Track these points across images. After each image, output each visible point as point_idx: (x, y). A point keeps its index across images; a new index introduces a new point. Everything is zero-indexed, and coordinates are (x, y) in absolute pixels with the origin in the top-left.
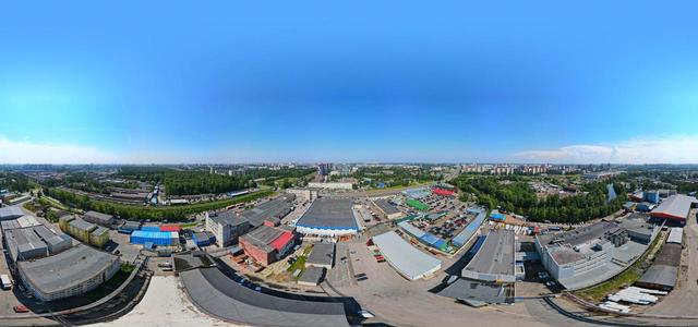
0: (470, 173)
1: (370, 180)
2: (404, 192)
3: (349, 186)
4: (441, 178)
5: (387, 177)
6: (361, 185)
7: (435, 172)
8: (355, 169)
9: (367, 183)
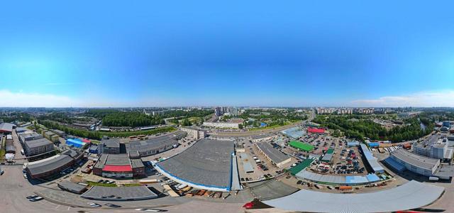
0: (324, 114)
1: (253, 120)
2: (284, 132)
3: (236, 126)
4: (306, 118)
5: (265, 118)
6: (246, 125)
7: (300, 113)
8: (243, 111)
9: (250, 123)
